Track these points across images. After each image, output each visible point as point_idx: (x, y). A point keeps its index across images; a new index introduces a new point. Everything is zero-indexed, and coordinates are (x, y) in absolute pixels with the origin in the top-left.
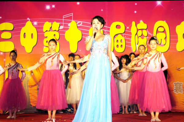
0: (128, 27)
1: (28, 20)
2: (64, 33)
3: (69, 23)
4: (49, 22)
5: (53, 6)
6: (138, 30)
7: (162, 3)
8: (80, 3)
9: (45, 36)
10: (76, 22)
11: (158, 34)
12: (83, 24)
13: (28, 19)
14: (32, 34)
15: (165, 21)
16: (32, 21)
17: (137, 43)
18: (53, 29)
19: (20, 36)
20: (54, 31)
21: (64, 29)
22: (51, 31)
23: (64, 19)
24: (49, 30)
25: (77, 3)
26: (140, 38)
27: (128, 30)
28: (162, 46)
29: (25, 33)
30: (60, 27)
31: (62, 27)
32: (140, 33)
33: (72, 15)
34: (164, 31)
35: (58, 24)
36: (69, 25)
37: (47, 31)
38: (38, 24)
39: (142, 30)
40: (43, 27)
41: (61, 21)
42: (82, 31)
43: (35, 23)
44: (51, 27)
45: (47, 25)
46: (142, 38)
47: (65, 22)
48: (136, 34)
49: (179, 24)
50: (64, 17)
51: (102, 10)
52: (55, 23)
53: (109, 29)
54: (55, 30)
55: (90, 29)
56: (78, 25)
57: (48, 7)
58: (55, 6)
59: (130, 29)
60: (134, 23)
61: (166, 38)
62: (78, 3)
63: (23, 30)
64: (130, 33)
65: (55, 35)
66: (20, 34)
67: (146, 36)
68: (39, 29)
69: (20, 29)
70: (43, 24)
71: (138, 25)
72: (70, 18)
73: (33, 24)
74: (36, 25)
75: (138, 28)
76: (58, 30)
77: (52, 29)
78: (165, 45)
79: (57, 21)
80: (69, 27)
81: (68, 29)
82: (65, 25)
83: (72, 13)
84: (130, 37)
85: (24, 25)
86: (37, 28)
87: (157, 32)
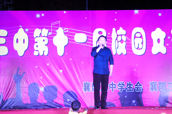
0: (109, 33)
1: (21, 28)
2: (52, 38)
3: (56, 30)
4: (39, 29)
5: (43, 15)
6: (118, 36)
7: (139, 12)
8: (66, 12)
9: (36, 41)
10: (63, 29)
11: (136, 39)
12: (69, 30)
13: (20, 26)
14: (24, 39)
15: (142, 28)
16: (24, 28)
17: (117, 47)
18: (43, 35)
19: (13, 41)
20: (43, 37)
21: (52, 35)
22: (41, 37)
23: (52, 26)
24: (39, 36)
25: (63, 12)
26: (119, 42)
27: (109, 35)
28: (140, 49)
29: (17, 39)
30: (49, 33)
31: (50, 33)
32: (119, 38)
33: (60, 23)
34: (141, 37)
35: (47, 31)
36: (56, 32)
37: (37, 37)
38: (29, 31)
39: (121, 35)
40: (34, 33)
41: (50, 28)
42: (68, 37)
43: (27, 30)
44: (41, 33)
45: (37, 32)
46: (122, 43)
47: (53, 28)
48: (117, 39)
49: (154, 30)
50: (52, 24)
51: (86, 18)
52: (44, 30)
53: (92, 35)
54: (45, 36)
55: (76, 35)
56: (65, 32)
57: (38, 16)
58: (45, 15)
59: (111, 35)
60: (114, 29)
61: (142, 43)
62: (65, 12)
63: (16, 36)
64: (111, 39)
65: (44, 40)
66: (13, 40)
67: (125, 41)
68: (30, 35)
69: (13, 36)
70: (34, 31)
71: (118, 31)
72: (58, 25)
73: (25, 31)
74: (28, 32)
75: (118, 34)
76: (46, 36)
77: (41, 35)
78: (141, 49)
79: (46, 28)
80: (57, 34)
81: (56, 34)
82: (53, 32)
83: (60, 21)
84: (111, 42)
85: (17, 32)
86: (28, 34)
87: (135, 37)
